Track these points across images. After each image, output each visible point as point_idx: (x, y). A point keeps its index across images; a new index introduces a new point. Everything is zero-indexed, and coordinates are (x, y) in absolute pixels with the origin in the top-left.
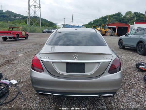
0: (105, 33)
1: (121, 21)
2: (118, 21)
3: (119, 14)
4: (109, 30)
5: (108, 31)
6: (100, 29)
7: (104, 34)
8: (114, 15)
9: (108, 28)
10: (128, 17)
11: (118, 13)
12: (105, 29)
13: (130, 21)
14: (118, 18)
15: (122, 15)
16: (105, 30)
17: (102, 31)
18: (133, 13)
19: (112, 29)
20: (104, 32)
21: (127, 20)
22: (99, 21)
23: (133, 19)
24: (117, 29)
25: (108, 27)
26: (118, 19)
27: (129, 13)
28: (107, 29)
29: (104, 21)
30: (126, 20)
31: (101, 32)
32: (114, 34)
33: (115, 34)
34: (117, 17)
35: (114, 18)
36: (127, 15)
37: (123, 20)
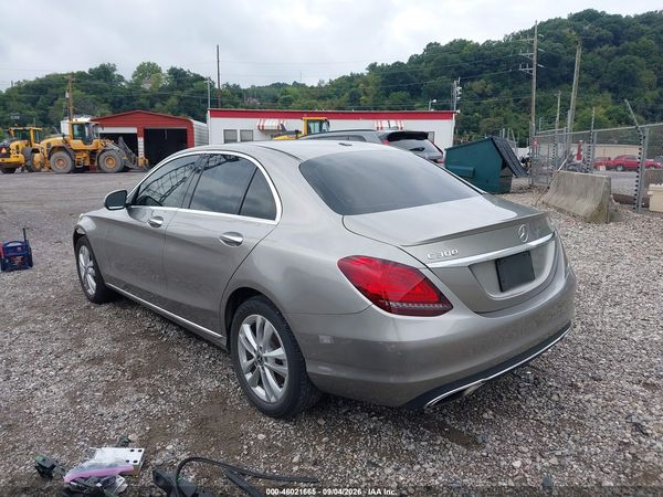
0: (92, 161)
1: (120, 103)
2: (106, 102)
3: (105, 73)
4: (110, 144)
5: (104, 151)
6: (61, 144)
7: (87, 163)
8: (81, 75)
9: (103, 136)
10: (147, 86)
11: (103, 67)
12: (87, 141)
13: (158, 105)
14: (106, 91)
15: (121, 78)
16: (90, 147)
17: (76, 151)
18: (164, 71)
19: (121, 138)
20: (85, 155)
21: (148, 98)
22: (12, 104)
23: (169, 97)
24: (141, 141)
25: (100, 131)
26: (106, 95)
27: (148, 70)
28: (97, 143)
29: (39, 103)
30: (142, 101)
31: (70, 155)
32: (135, 161)
33: (141, 162)
34: (100, 83)
35: (87, 91)
36: (142, 78)
37: (131, 98)
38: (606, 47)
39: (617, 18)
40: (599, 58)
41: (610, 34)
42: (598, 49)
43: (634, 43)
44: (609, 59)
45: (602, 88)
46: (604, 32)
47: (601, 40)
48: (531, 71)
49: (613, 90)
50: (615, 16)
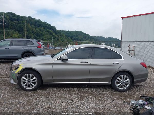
38: (16, 21)
39: (18, 16)
40: (14, 23)
41: (17, 19)
42: (14, 22)
43: (22, 22)
44: (17, 24)
45: (16, 30)
46: (15, 18)
47: (15, 20)
48: (3, 24)
49: (19, 31)
50: (17, 15)
